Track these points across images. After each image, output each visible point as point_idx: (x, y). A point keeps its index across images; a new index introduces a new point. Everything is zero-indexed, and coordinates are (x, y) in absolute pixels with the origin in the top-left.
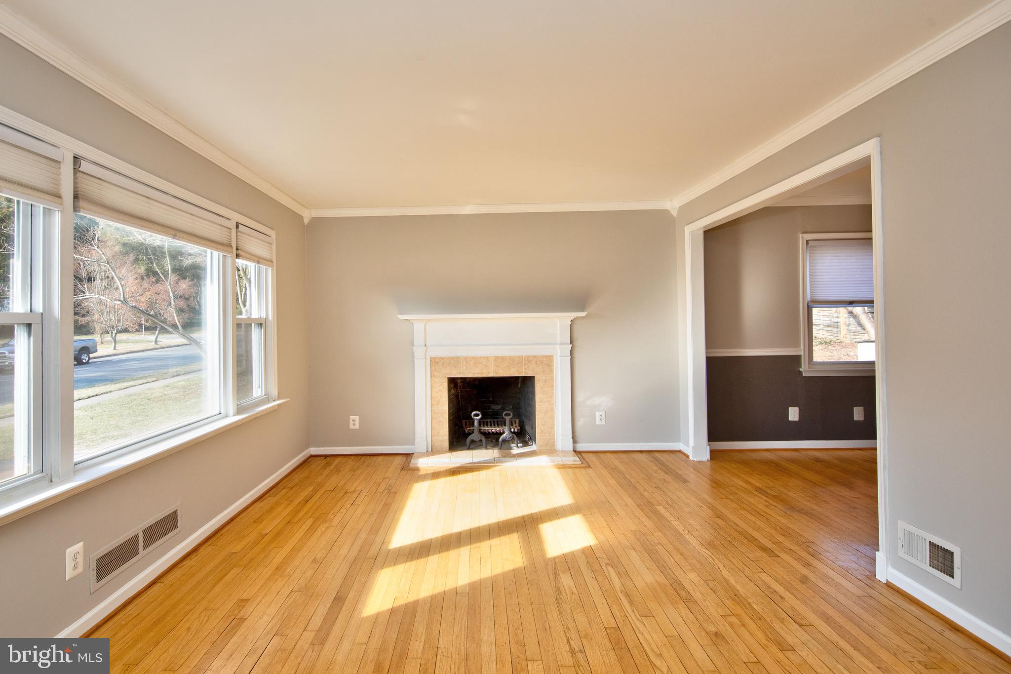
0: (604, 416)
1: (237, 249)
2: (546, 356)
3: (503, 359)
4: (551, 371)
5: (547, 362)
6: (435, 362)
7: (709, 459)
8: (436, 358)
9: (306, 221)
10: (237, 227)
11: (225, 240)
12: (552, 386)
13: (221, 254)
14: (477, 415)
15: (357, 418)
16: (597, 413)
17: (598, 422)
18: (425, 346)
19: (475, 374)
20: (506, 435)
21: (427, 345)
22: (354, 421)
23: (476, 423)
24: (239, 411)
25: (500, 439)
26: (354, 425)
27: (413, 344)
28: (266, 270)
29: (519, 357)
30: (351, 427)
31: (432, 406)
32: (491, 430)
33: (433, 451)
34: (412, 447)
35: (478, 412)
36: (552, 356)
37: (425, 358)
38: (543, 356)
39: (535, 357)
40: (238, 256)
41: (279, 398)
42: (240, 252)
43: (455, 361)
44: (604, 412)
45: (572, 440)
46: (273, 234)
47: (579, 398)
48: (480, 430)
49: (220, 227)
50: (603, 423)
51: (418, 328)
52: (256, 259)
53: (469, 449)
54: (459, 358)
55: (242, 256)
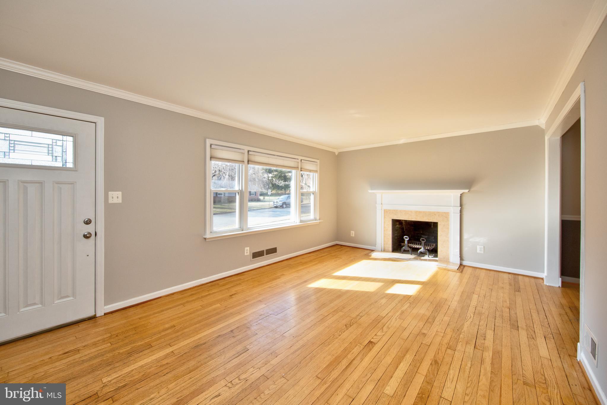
0: (483, 249)
1: (301, 168)
2: (445, 213)
3: (420, 212)
4: (448, 220)
5: (446, 216)
6: (386, 211)
7: (561, 286)
8: (386, 210)
9: (337, 154)
10: (301, 161)
11: (296, 166)
12: (448, 228)
13: (295, 171)
14: (407, 238)
15: (353, 232)
16: (478, 246)
17: (478, 251)
18: (382, 204)
19: (405, 218)
20: (422, 250)
21: (383, 203)
22: (352, 233)
23: (406, 242)
24: (301, 221)
25: (419, 252)
26: (352, 235)
27: (376, 203)
28: (316, 174)
29: (429, 212)
30: (351, 235)
31: (384, 231)
32: (415, 246)
33: (384, 251)
34: (375, 247)
35: (407, 237)
36: (449, 213)
37: (381, 209)
38: (443, 213)
39: (438, 212)
40: (301, 170)
41: (319, 220)
42: (302, 169)
43: (395, 212)
44: (483, 246)
45: (459, 258)
46: (318, 161)
47: (465, 236)
48: (409, 245)
49: (294, 162)
50: (482, 252)
51: (379, 196)
52: (310, 171)
53: (402, 253)
54: (397, 210)
55: (302, 171)
